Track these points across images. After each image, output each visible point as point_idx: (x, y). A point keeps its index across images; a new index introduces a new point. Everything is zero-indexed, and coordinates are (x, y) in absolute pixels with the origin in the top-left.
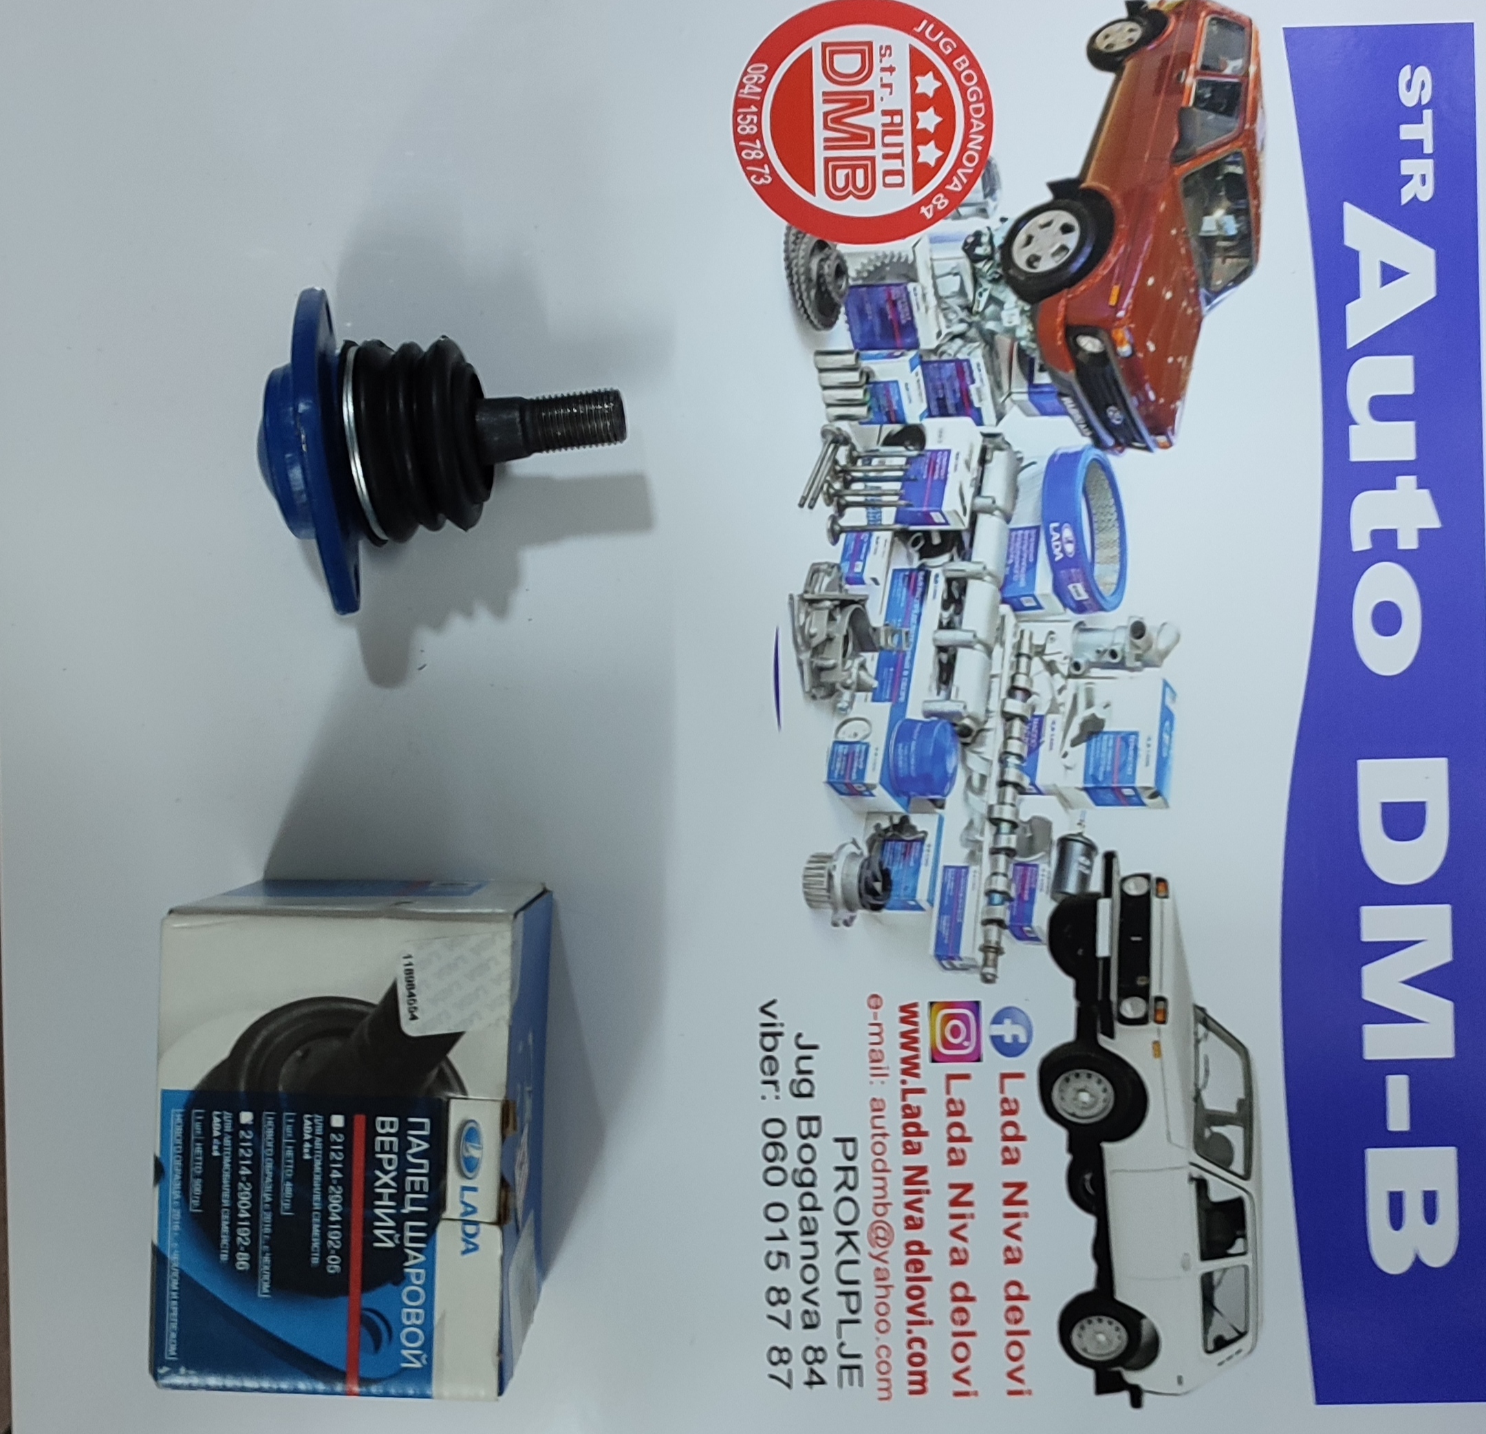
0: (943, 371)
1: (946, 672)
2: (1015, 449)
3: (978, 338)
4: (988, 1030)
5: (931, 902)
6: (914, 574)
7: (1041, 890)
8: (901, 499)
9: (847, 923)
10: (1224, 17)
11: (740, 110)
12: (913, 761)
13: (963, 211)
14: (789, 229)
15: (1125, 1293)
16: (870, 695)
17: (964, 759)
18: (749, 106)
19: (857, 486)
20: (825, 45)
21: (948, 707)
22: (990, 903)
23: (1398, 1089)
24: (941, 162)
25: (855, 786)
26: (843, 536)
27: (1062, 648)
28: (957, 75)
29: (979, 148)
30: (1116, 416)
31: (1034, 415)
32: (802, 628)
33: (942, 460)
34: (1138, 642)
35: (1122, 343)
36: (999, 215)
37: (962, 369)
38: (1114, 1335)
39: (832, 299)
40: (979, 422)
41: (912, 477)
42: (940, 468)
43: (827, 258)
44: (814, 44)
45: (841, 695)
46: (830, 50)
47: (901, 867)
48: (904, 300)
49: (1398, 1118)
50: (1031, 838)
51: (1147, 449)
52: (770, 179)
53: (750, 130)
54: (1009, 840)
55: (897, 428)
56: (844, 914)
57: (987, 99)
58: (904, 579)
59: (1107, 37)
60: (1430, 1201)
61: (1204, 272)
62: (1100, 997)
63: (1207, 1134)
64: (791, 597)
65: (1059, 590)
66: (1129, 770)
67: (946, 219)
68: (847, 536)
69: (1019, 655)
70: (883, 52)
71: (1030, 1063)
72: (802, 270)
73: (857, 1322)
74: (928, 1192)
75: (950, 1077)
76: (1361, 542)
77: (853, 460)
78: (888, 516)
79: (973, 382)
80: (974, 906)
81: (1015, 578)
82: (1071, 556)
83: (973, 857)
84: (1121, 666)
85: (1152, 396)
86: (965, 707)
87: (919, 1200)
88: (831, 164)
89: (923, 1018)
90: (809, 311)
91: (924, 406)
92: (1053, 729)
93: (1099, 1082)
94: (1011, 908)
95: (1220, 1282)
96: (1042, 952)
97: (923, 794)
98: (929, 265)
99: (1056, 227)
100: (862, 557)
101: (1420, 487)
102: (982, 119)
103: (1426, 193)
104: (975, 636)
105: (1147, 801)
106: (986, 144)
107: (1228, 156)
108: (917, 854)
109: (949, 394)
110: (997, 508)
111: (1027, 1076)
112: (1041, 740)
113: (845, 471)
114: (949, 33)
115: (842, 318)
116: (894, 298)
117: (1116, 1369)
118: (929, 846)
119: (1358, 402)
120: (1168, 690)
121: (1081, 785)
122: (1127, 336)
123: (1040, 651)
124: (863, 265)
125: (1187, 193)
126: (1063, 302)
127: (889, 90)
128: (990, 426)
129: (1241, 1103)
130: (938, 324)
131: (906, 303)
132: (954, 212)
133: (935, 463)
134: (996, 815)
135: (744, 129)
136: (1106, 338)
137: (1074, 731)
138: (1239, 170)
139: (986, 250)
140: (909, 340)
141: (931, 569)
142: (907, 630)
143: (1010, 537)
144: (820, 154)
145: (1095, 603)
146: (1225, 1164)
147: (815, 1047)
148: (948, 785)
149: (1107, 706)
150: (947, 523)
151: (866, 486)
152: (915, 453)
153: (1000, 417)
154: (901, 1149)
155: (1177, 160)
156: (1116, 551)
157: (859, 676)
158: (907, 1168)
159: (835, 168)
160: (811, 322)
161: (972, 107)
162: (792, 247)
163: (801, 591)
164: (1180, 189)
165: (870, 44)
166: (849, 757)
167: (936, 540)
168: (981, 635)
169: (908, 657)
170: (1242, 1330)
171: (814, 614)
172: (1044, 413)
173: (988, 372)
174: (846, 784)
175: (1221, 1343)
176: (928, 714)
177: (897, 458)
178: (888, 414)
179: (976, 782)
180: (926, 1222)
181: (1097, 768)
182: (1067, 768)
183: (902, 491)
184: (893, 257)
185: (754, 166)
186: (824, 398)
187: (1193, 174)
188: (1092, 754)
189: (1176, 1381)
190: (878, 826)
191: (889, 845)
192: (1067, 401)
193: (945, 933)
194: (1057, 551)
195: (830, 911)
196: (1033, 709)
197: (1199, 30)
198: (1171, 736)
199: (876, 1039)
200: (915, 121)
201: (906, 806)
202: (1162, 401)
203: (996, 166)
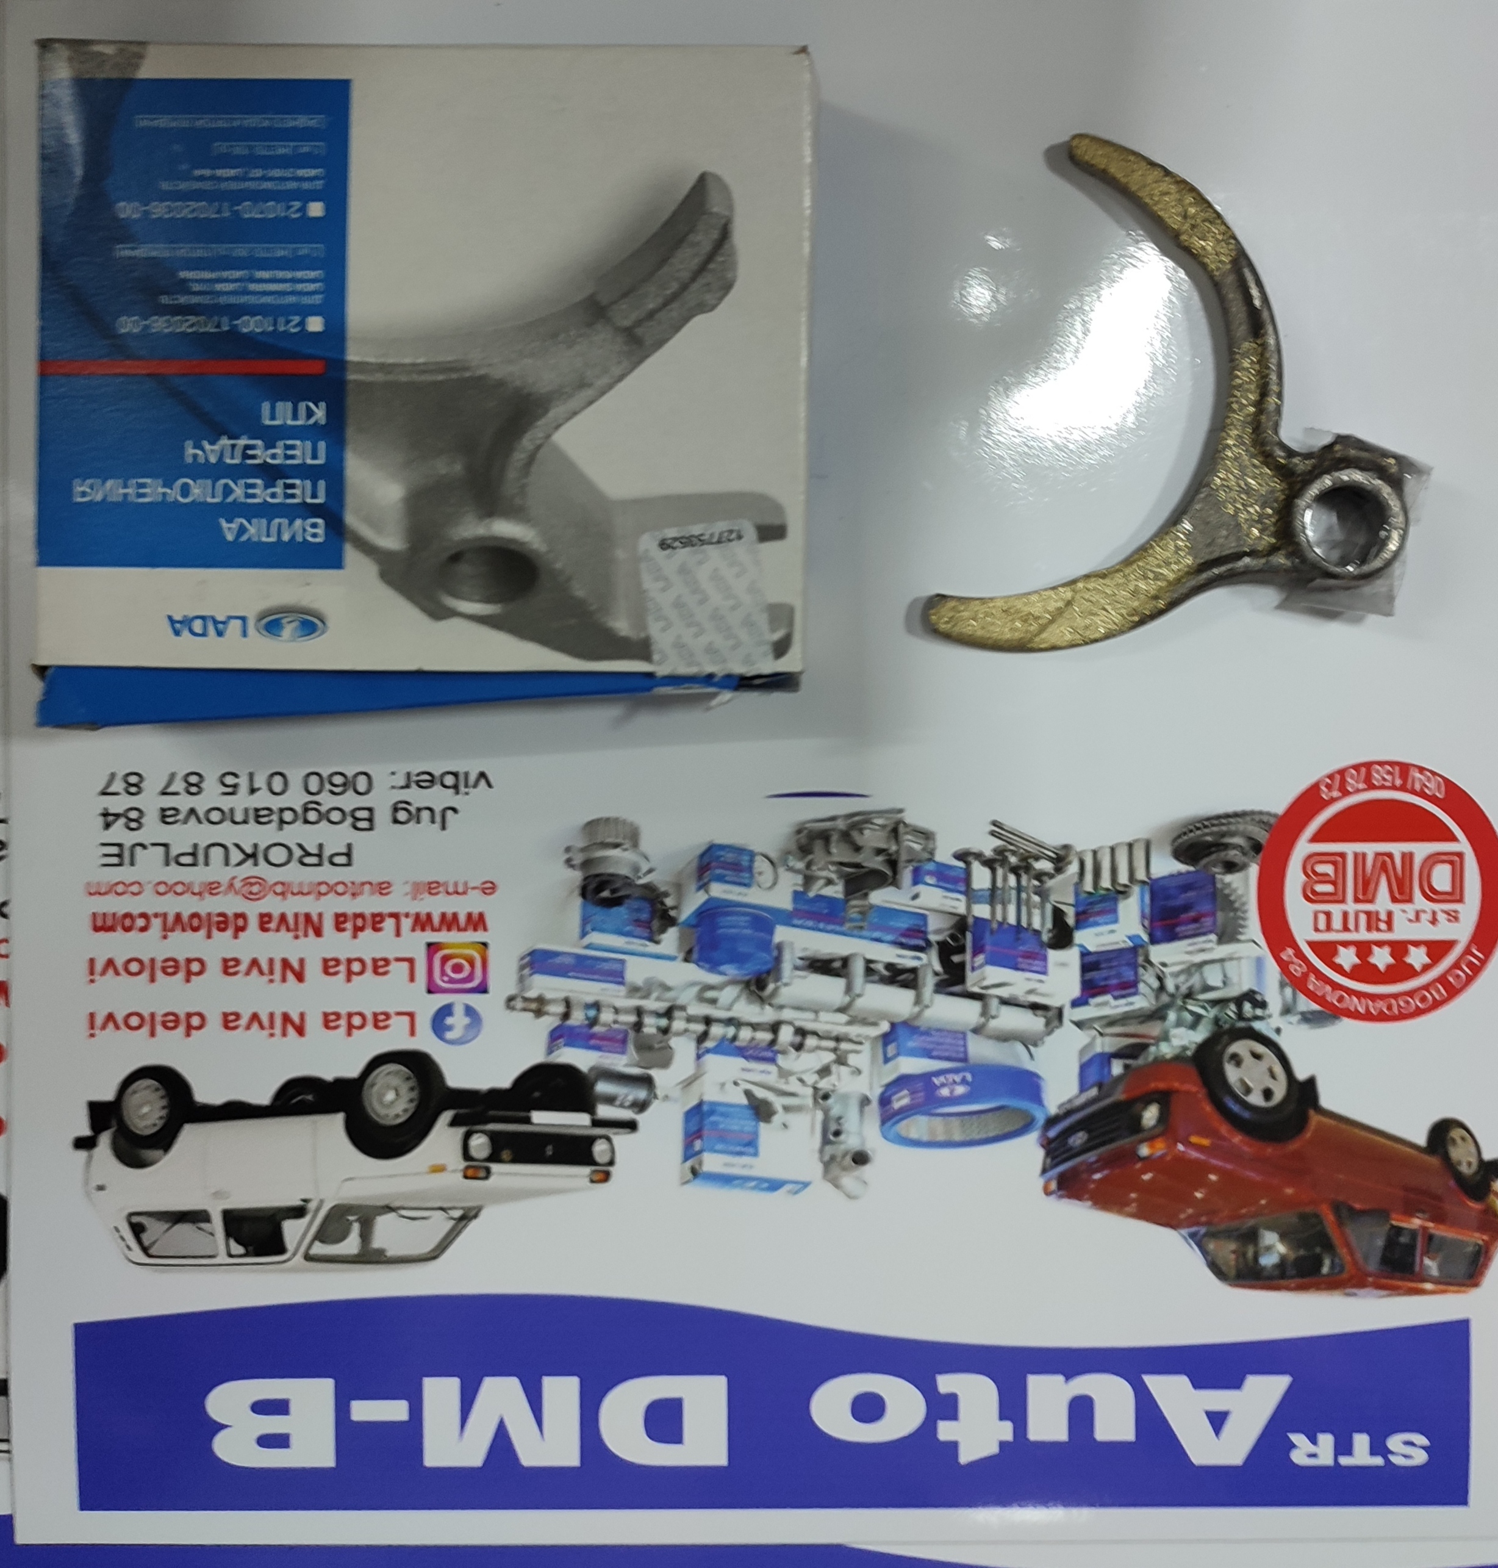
0: (1127, 968)
1: (821, 966)
2: (1048, 1040)
3: (1160, 1004)
4: (459, 1001)
5: (588, 947)
6: (921, 935)
7: (601, 1057)
8: (1001, 924)
9: (568, 862)
10: (1482, 1259)
11: (1397, 768)
12: (733, 931)
13: (1288, 991)
14: (1275, 816)
15: (191, 1135)
16: (801, 889)
17: (733, 982)
18: (1401, 777)
19: (1012, 880)
20: (1460, 855)
21: (787, 967)
22: (588, 1006)
23: (395, 1411)
24: (1339, 969)
25: (708, 872)
26: (961, 864)
27: (843, 1081)
28: (1426, 987)
29: (1353, 1009)
30: (1078, 1139)
31: (1080, 1059)
32: (868, 821)
33: (1037, 965)
34: (848, 1160)
35: (1152, 1147)
36: (1282, 1026)
37: (1128, 987)
38: (149, 1122)
39: (1202, 858)
40: (1076, 1003)
41: (1022, 935)
42: (1030, 964)
43: (1244, 854)
44: (1463, 845)
45: (801, 859)
46: (1456, 861)
47: (626, 917)
48: (1201, 931)
49: (364, 1411)
50: (650, 1048)
51: (1044, 1171)
52: (1324, 796)
53: (1376, 778)
54: (651, 1025)
55: (1071, 920)
56: (578, 859)
57: (1402, 1017)
58: (918, 925)
59: (1463, 1139)
60: (279, 1441)
61: (1220, 1232)
62: (492, 1113)
63: (351, 1218)
64: (901, 811)
65: (902, 1081)
66: (719, 1147)
67: (1281, 975)
68: (961, 868)
69: (838, 1039)
70: (1453, 914)
71: (425, 1042)
72: (1233, 828)
73: (167, 864)
74: (297, 937)
75: (411, 961)
76: (946, 1383)
77: (1040, 876)
78: (982, 911)
79: (1116, 998)
80: (584, 990)
81: (915, 1036)
82: (937, 1092)
83: (634, 990)
84: (826, 1141)
85: (1097, 1176)
86: (786, 985)
87: (288, 930)
88: (1339, 859)
89: (471, 936)
90: (1192, 835)
91: (1092, 949)
92: (763, 1072)
93: (405, 1111)
94: (580, 1027)
95: (200, 1229)
96: (538, 1057)
97: (699, 940)
98: (1236, 956)
99: (1270, 1084)
100: (941, 884)
101: (1003, 1445)
102: (1381, 1012)
103: (1299, 1457)
104: (859, 996)
105: (689, 1164)
106: (1355, 1015)
107: (1340, 1259)
108: (635, 934)
109: (1103, 973)
110: (988, 1021)
111: (413, 1039)
112: (751, 1060)
113: (1028, 868)
114: (1470, 980)
115: (1183, 868)
116: (1203, 920)
117: (114, 1122)
118: (646, 946)
119: (1087, 1384)
120: (801, 1186)
121: (707, 1098)
122: (1159, 1153)
123: (841, 1061)
124: (1235, 890)
125: (1303, 1217)
126: (1194, 1089)
127: (1412, 916)
128: (1070, 1014)
129: (381, 1252)
130: (1174, 964)
131: (1198, 932)
132: (1287, 981)
133: (1035, 959)
134: (677, 1014)
135: (1378, 772)
136: (1157, 1131)
137: (760, 1093)
138: (1325, 1270)
139: (1249, 1012)
140: (1158, 934)
141: (927, 951)
142: (866, 928)
143: (956, 1032)
144: (1349, 848)
145: (889, 1116)
146: (322, 1236)
147: (444, 828)
148: (707, 966)
149: (785, 1126)
150: (973, 969)
151: (1013, 889)
152: (1045, 937)
153: (1079, 1024)
154: (340, 911)
155: (1337, 1208)
156: (941, 1138)
157: (818, 878)
158: (320, 915)
159: (1334, 863)
160: (1179, 837)
161: (1393, 1002)
162: (1257, 818)
163: (907, 821)
164: (1308, 1209)
165: (1461, 900)
166: (736, 867)
167: (956, 959)
168: (860, 1003)
169: (838, 928)
170: (152, 1251)
171: (883, 834)
172: (1084, 1068)
173: (1126, 1012)
174: (709, 864)
175: (138, 1230)
176: (780, 947)
177: (1040, 921)
178: (1084, 912)
179: (710, 994)
180: (266, 934)
181: (722, 1115)
182: (723, 1085)
183: (1006, 926)
184: (1244, 919)
185: (1341, 781)
186: (1101, 848)
187: (1321, 1222)
188: (738, 1109)
189: (100, 1183)
190: (666, 894)
191: (646, 905)
192: (1093, 1092)
193: (558, 960)
194: (942, 1079)
195: (581, 844)
196: (784, 1052)
197: (1470, 1234)
198: (754, 1188)
199: (451, 890)
200: (1380, 944)
201: (689, 925)
202: (1092, 1186)
203: (1333, 1024)
